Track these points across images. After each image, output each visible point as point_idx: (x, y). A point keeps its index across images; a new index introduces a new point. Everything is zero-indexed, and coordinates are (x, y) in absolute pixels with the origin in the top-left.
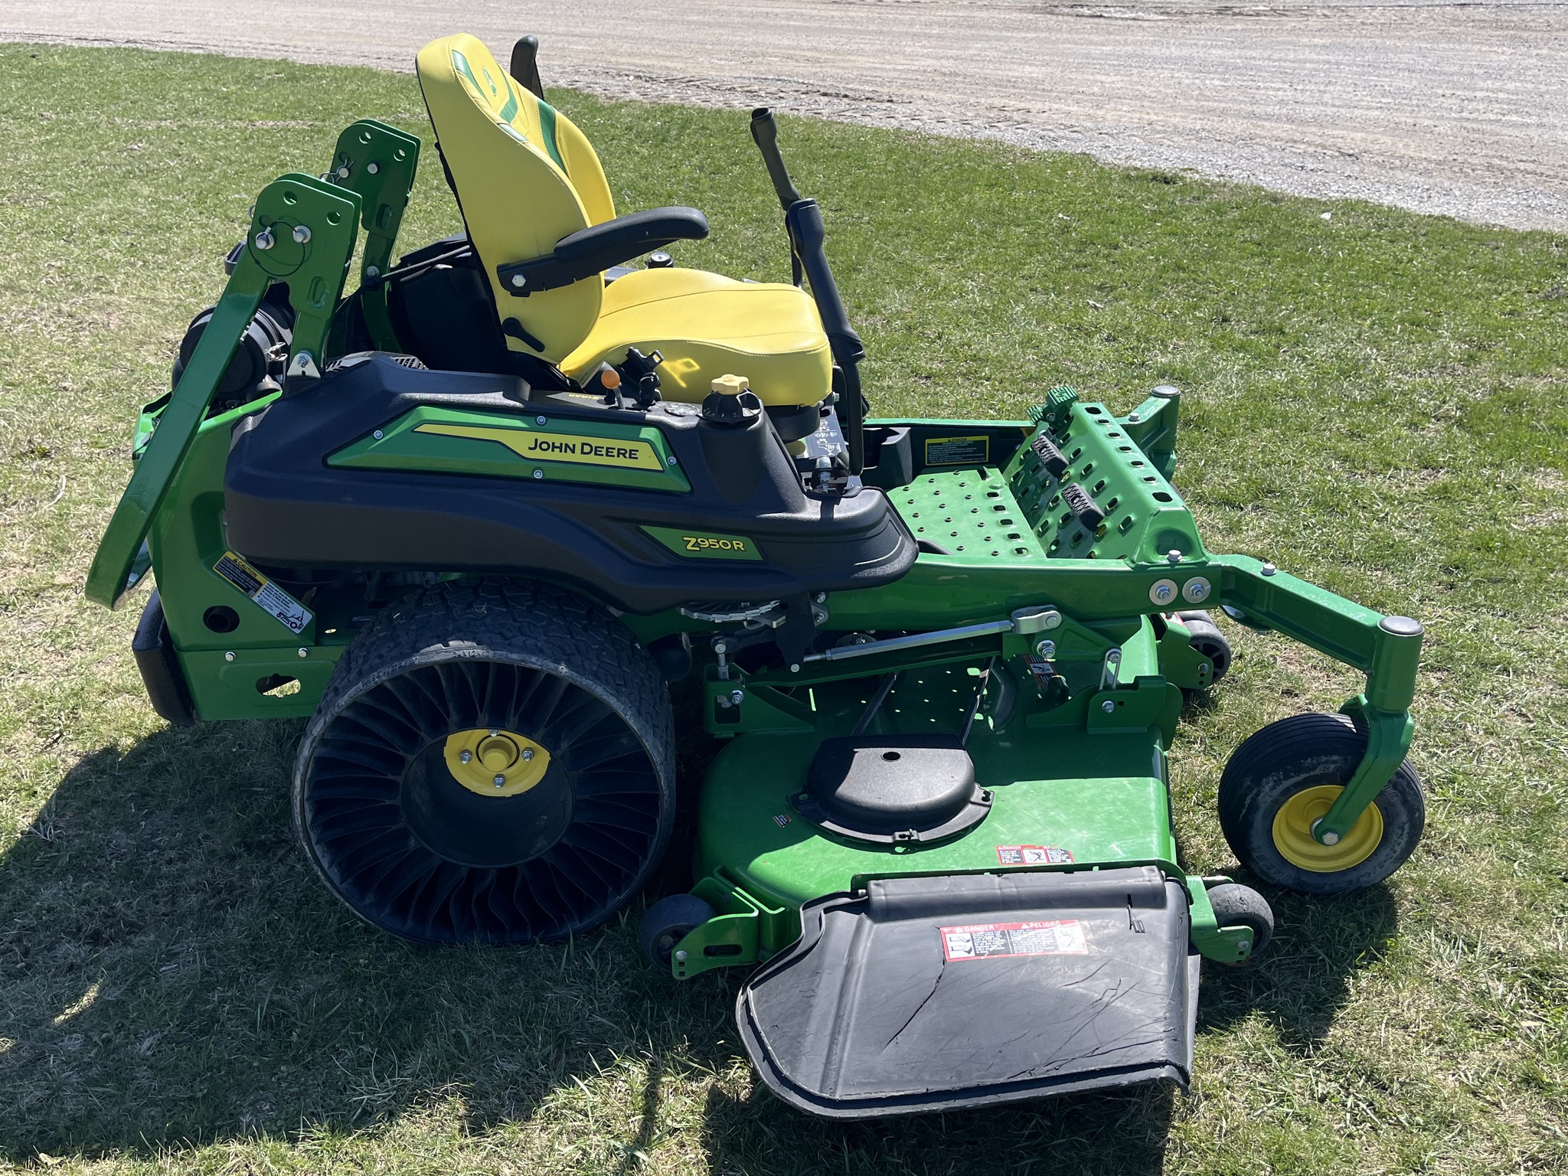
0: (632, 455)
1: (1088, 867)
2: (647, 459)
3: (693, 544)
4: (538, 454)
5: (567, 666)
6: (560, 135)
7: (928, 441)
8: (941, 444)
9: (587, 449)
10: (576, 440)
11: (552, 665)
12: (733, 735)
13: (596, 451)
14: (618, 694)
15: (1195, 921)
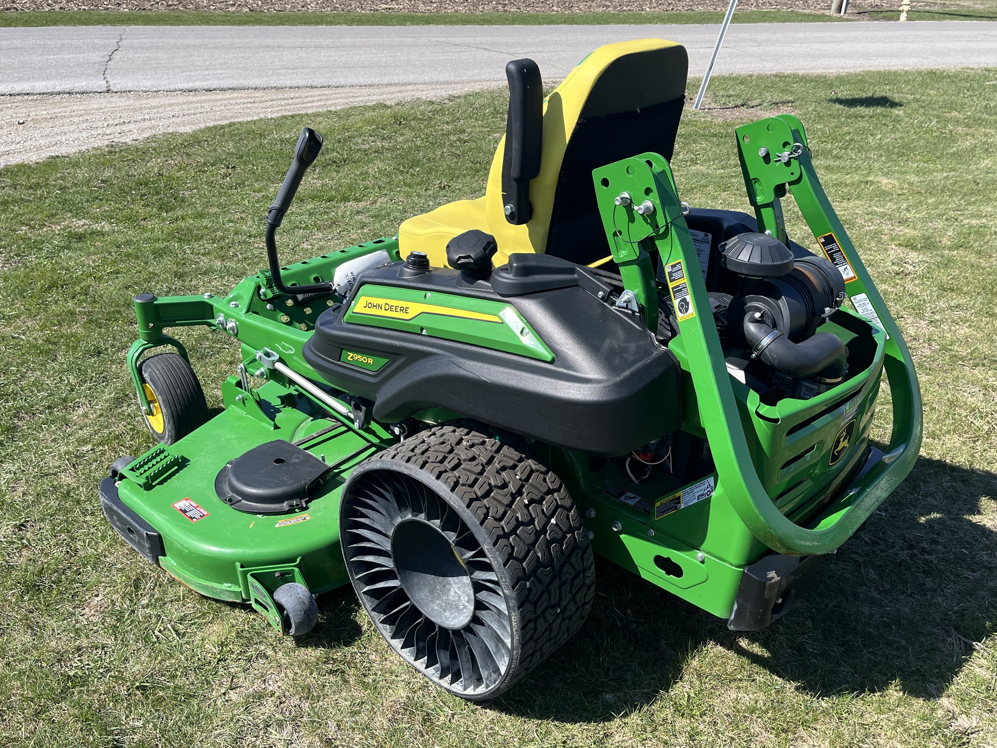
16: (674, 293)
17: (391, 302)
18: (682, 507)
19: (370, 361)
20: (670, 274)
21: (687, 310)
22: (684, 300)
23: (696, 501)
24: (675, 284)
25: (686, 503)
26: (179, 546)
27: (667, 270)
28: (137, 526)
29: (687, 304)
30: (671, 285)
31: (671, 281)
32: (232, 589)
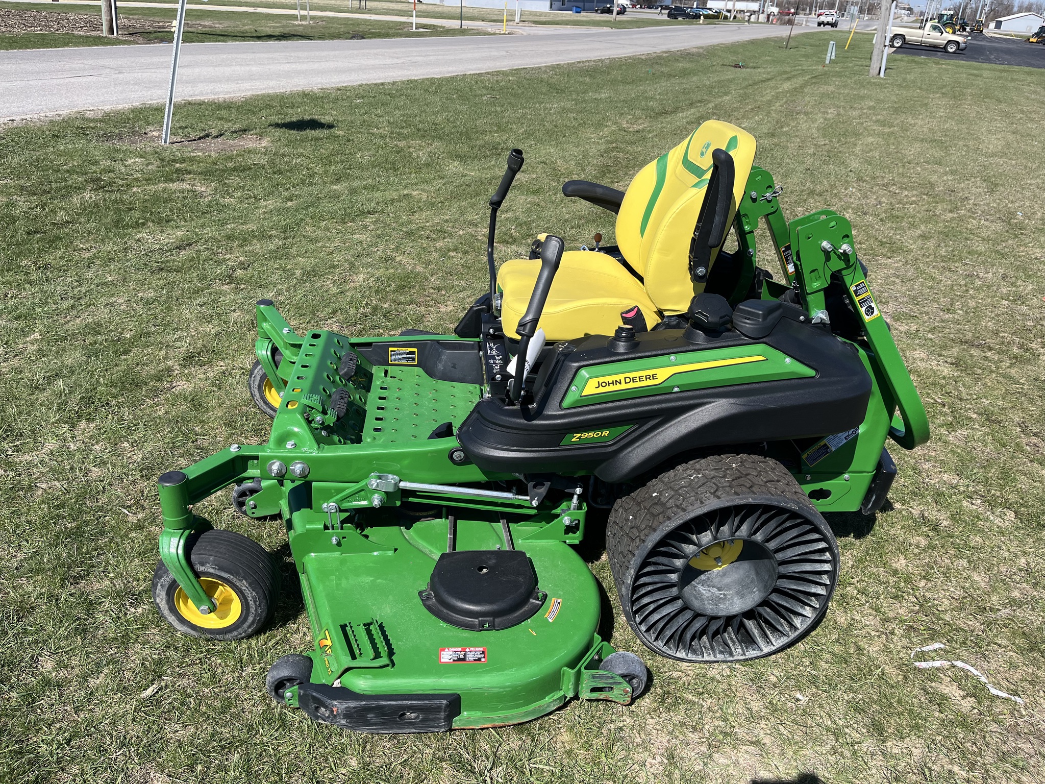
16: (860, 304)
17: (631, 375)
18: (833, 449)
19: (606, 433)
20: (856, 292)
21: (872, 313)
22: (870, 307)
23: (845, 441)
24: (860, 297)
25: (835, 446)
26: (497, 690)
27: (852, 289)
28: (425, 702)
29: (873, 309)
30: (857, 299)
31: (857, 296)
32: (556, 697)
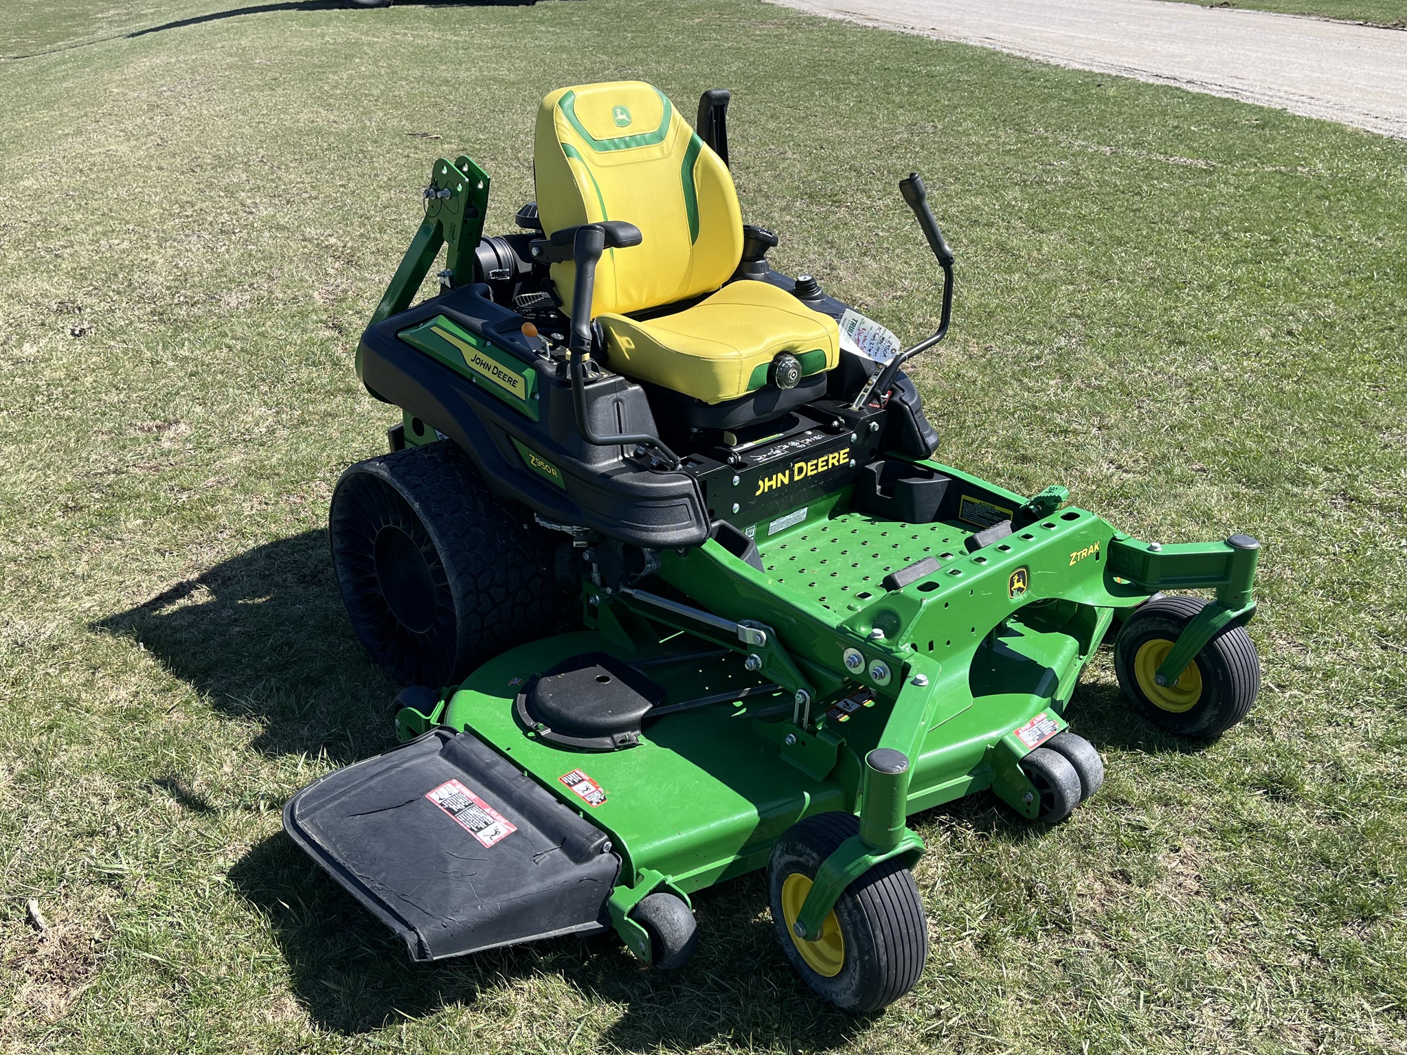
0: (514, 383)
1: (576, 809)
2: (519, 391)
3: (535, 461)
4: (473, 365)
5: (420, 505)
6: (698, 164)
7: (964, 497)
8: (974, 503)
9: (495, 371)
10: (492, 362)
11: (412, 500)
12: (593, 628)
13: (499, 373)
14: (442, 536)
15: (613, 898)
